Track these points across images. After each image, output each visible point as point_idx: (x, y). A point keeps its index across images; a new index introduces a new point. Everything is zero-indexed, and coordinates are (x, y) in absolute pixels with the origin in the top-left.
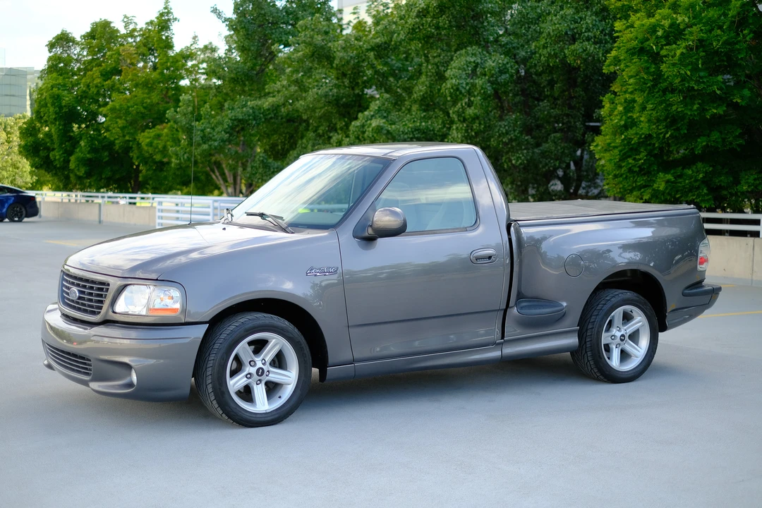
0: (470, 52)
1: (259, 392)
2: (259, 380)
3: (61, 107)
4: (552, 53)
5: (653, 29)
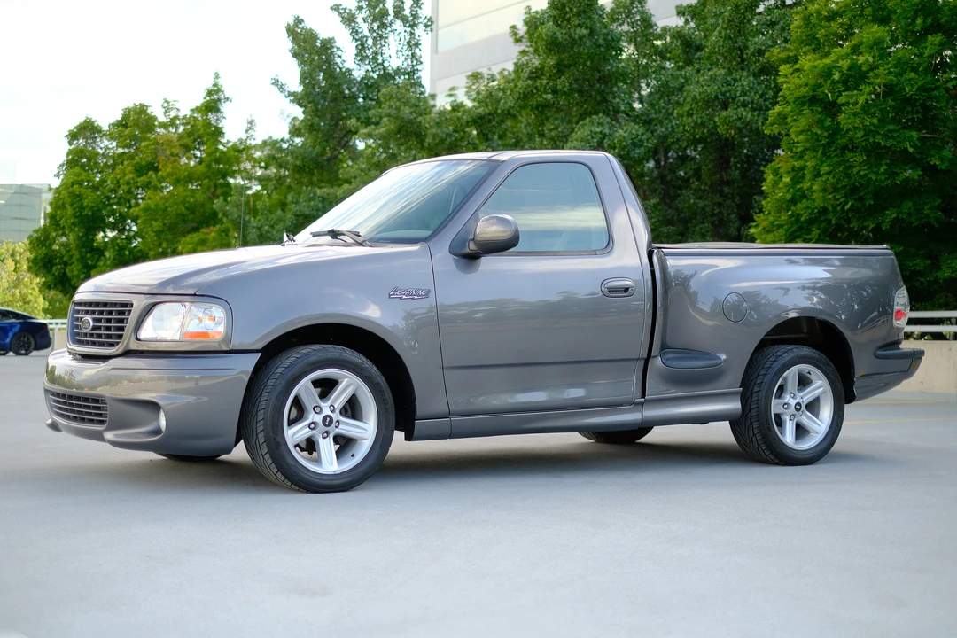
0: (595, 121)
1: (327, 447)
2: (326, 432)
3: (82, 208)
4: (699, 121)
5: (827, 73)
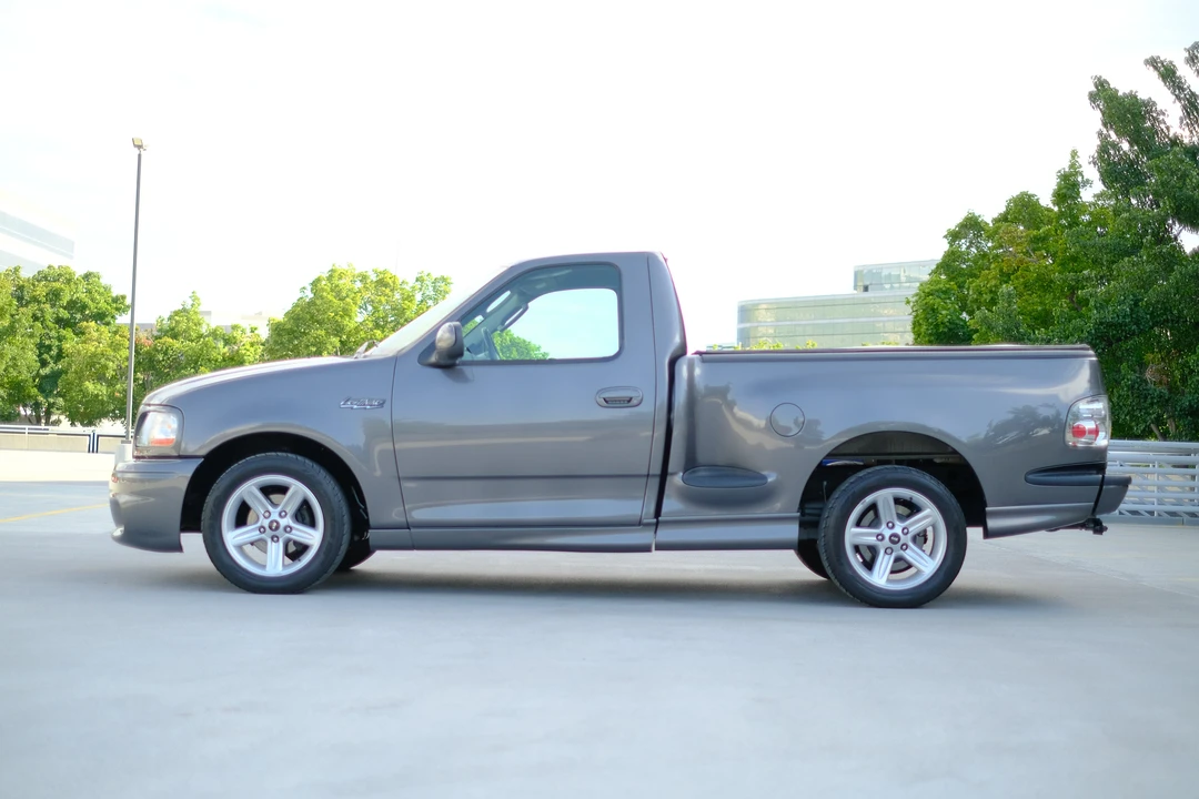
1: (275, 550)
2: (274, 537)
3: (937, 325)
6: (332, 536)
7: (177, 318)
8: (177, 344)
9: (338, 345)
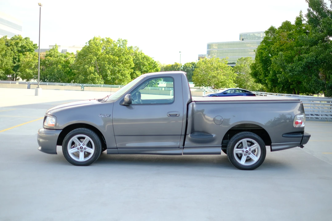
1: (81, 155)
2: (81, 151)
3: (262, 57)
6: (97, 151)
7: (51, 51)
8: (51, 59)
9: (96, 59)
